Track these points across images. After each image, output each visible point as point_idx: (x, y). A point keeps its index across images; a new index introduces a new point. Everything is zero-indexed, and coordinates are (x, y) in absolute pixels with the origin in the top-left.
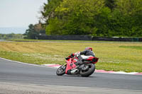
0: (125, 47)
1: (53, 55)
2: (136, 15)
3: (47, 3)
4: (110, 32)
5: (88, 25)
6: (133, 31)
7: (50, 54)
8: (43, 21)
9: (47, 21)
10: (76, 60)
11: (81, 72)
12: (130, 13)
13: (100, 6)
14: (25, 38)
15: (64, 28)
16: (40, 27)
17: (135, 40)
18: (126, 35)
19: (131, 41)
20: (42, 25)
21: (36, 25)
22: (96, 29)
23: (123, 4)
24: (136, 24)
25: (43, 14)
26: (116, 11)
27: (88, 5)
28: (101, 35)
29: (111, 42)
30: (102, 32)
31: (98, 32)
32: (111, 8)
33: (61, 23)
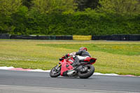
0: (42, 45)
2: (53, 13)
4: (27, 30)
5: (5, 23)
6: (50, 30)
11: (79, 74)
12: (47, 12)
13: (17, 4)
17: (52, 38)
18: (43, 33)
19: (48, 39)
22: (13, 28)
23: (40, 3)
24: (53, 22)
26: (34, 9)
27: (5, 3)
28: (19, 34)
29: (29, 41)
30: (20, 31)
31: (15, 31)
32: (28, 6)
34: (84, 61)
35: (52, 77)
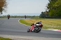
1: (52, 25)
3: (49, 3)
7: (51, 24)
8: (48, 11)
9: (49, 11)
10: (34, 26)
14: (40, 18)
15: (56, 13)
16: (46, 13)
20: (47, 12)
21: (44, 12)
25: (48, 7)
33: (55, 11)
34: (38, 26)
35: (28, 32)
